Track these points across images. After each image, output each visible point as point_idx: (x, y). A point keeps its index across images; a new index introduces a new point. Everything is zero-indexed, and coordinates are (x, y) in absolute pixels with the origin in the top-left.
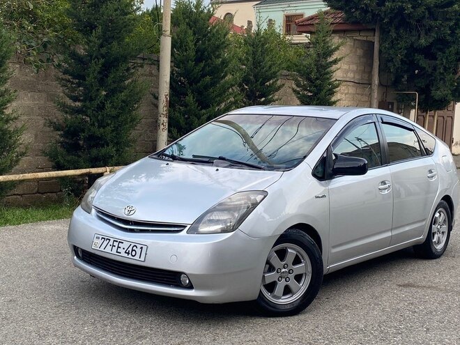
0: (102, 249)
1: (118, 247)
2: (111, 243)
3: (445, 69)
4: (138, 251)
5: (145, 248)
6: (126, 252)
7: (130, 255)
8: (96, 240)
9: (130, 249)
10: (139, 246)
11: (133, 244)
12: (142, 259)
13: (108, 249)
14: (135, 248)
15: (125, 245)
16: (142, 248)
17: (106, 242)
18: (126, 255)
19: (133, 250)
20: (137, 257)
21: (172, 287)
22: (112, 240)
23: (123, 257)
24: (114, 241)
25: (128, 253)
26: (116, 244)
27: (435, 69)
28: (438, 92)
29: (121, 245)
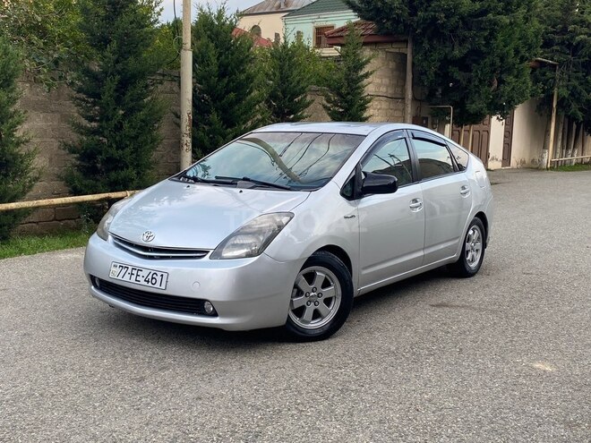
0: (120, 277)
1: (138, 275)
2: (129, 271)
3: (480, 81)
4: (159, 278)
5: (165, 275)
6: (145, 280)
7: (150, 284)
8: (113, 269)
9: (150, 277)
10: (159, 274)
11: (153, 272)
12: (163, 287)
13: (127, 278)
14: (155, 276)
15: (145, 273)
16: (162, 275)
17: (124, 271)
18: (146, 283)
19: (153, 278)
20: (157, 285)
21: (196, 316)
22: (130, 268)
23: (142, 285)
24: (133, 269)
25: (148, 282)
26: (135, 272)
27: (469, 81)
28: (473, 105)
29: (140, 273)
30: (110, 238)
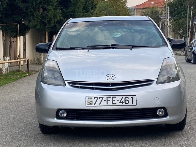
0: (97, 105)
1: (112, 101)
2: (105, 99)
4: (130, 100)
5: (134, 97)
6: (120, 103)
7: (124, 104)
9: (123, 100)
10: (130, 97)
11: (124, 97)
12: (134, 104)
13: (104, 104)
14: (127, 99)
15: (119, 98)
16: (132, 98)
17: (99, 100)
18: (121, 104)
19: (125, 100)
20: (130, 104)
21: (152, 119)
22: (105, 97)
23: (118, 106)
24: (107, 97)
25: (123, 103)
26: (110, 99)
29: (114, 99)
30: (67, 84)
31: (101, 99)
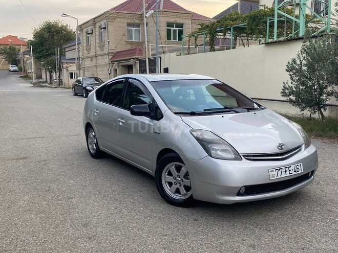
0: (279, 176)
1: (289, 170)
2: (284, 170)
4: (299, 167)
6: (294, 171)
8: (271, 174)
13: (284, 175)
15: (292, 167)
17: (280, 172)
19: (297, 169)
20: (300, 171)
22: (283, 168)
23: (294, 175)
25: (296, 171)
26: (287, 169)
30: (243, 157)
31: (281, 170)
